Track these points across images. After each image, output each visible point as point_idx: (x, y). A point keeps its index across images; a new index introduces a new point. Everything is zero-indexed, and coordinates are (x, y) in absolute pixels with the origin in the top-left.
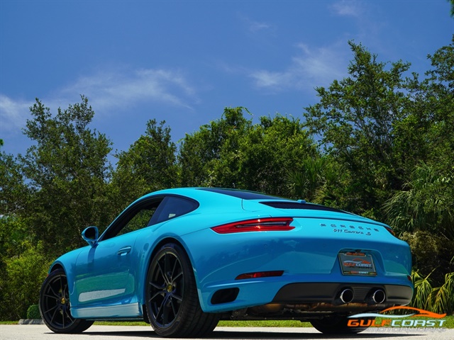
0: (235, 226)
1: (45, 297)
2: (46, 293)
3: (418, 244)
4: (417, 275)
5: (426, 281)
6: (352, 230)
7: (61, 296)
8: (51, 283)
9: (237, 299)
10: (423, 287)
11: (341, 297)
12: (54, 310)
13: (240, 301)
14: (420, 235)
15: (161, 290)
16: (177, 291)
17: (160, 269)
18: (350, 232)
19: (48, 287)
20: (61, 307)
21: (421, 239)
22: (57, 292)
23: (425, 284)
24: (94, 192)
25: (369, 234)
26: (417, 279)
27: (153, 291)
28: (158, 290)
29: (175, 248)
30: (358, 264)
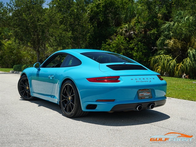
0: (96, 79)
1: (20, 86)
2: (20, 84)
3: (173, 45)
4: (171, 58)
5: (174, 61)
6: (144, 80)
7: (26, 86)
8: (22, 81)
9: (96, 109)
10: (173, 63)
11: (137, 108)
12: (24, 91)
13: (97, 110)
14: (174, 41)
15: (66, 98)
16: (73, 100)
17: (65, 89)
18: (142, 82)
19: (21, 82)
20: (27, 90)
21: (174, 43)
22: (25, 84)
23: (174, 62)
24: (38, 20)
25: (150, 81)
26: (171, 60)
27: (63, 98)
28: (65, 98)
29: (72, 83)
30: (145, 94)
